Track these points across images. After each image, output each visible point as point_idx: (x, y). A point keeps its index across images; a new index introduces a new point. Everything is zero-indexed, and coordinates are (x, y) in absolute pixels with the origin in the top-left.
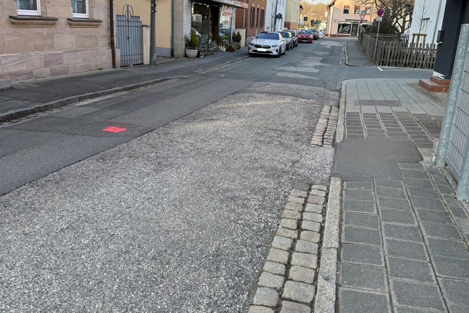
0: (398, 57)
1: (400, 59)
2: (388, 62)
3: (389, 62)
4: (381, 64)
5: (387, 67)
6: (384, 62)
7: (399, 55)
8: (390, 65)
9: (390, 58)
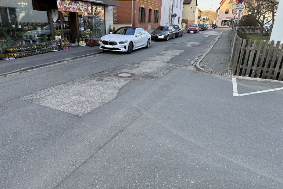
0: (266, 64)
1: (269, 67)
2: (249, 70)
3: (251, 70)
4: (238, 73)
5: (247, 78)
6: (244, 71)
7: (267, 61)
8: (253, 75)
9: (253, 65)
